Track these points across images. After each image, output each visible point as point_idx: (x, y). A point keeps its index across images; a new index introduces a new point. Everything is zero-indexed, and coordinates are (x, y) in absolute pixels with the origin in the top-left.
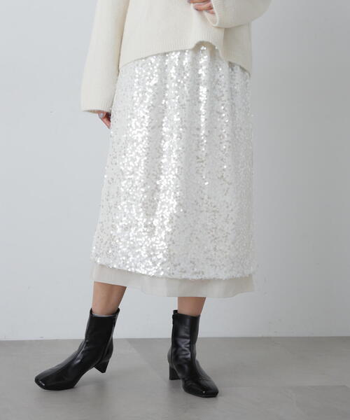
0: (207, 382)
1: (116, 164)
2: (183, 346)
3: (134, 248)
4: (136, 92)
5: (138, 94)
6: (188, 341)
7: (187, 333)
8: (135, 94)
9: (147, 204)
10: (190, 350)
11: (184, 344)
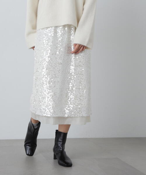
0: (68, 161)
1: (38, 71)
2: (59, 145)
3: (48, 106)
4: (45, 41)
5: (46, 41)
6: (62, 143)
7: (61, 140)
8: (44, 41)
9: (52, 87)
10: (62, 147)
11: (60, 144)
